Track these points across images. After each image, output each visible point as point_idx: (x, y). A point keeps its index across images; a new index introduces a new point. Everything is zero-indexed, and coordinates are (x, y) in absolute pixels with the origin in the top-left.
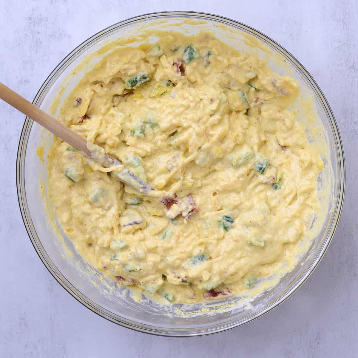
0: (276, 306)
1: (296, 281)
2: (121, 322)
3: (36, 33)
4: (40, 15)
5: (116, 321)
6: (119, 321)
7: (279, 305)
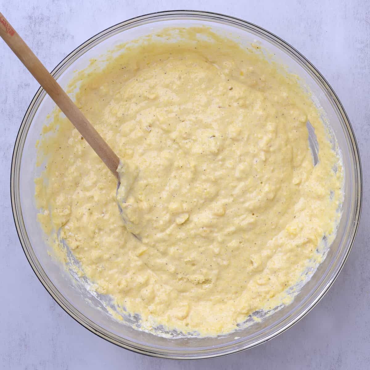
0: (264, 341)
1: (290, 318)
2: (98, 331)
3: (37, 33)
4: (42, 14)
5: (93, 329)
6: (96, 331)
7: (268, 340)
